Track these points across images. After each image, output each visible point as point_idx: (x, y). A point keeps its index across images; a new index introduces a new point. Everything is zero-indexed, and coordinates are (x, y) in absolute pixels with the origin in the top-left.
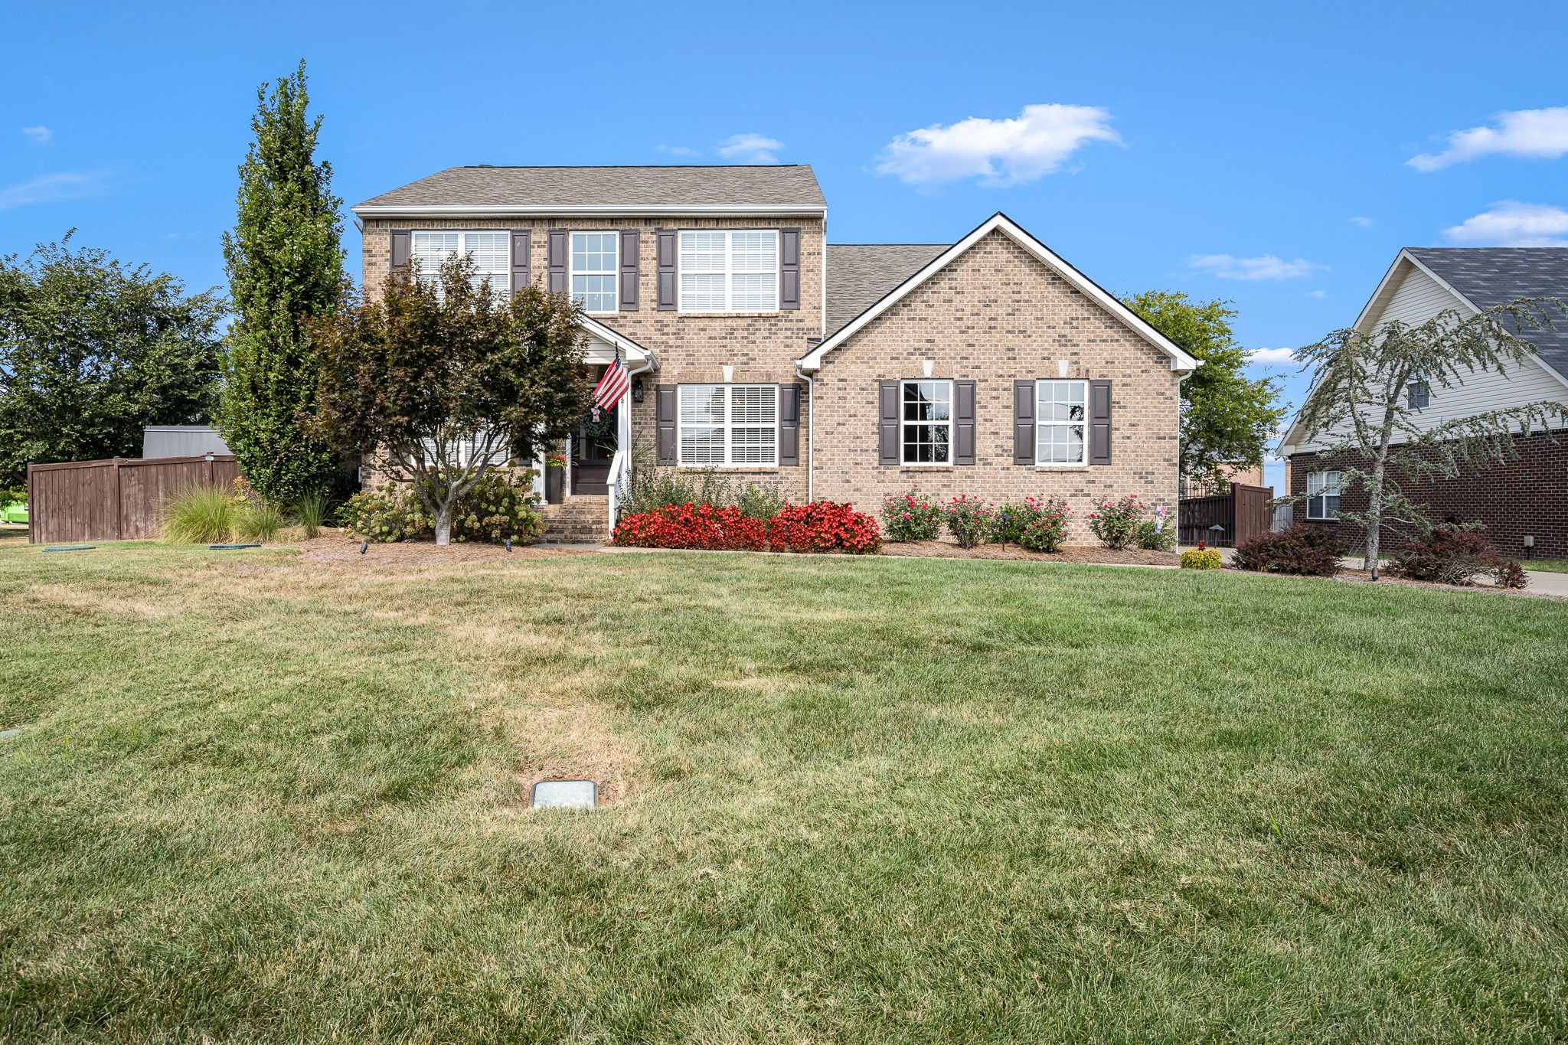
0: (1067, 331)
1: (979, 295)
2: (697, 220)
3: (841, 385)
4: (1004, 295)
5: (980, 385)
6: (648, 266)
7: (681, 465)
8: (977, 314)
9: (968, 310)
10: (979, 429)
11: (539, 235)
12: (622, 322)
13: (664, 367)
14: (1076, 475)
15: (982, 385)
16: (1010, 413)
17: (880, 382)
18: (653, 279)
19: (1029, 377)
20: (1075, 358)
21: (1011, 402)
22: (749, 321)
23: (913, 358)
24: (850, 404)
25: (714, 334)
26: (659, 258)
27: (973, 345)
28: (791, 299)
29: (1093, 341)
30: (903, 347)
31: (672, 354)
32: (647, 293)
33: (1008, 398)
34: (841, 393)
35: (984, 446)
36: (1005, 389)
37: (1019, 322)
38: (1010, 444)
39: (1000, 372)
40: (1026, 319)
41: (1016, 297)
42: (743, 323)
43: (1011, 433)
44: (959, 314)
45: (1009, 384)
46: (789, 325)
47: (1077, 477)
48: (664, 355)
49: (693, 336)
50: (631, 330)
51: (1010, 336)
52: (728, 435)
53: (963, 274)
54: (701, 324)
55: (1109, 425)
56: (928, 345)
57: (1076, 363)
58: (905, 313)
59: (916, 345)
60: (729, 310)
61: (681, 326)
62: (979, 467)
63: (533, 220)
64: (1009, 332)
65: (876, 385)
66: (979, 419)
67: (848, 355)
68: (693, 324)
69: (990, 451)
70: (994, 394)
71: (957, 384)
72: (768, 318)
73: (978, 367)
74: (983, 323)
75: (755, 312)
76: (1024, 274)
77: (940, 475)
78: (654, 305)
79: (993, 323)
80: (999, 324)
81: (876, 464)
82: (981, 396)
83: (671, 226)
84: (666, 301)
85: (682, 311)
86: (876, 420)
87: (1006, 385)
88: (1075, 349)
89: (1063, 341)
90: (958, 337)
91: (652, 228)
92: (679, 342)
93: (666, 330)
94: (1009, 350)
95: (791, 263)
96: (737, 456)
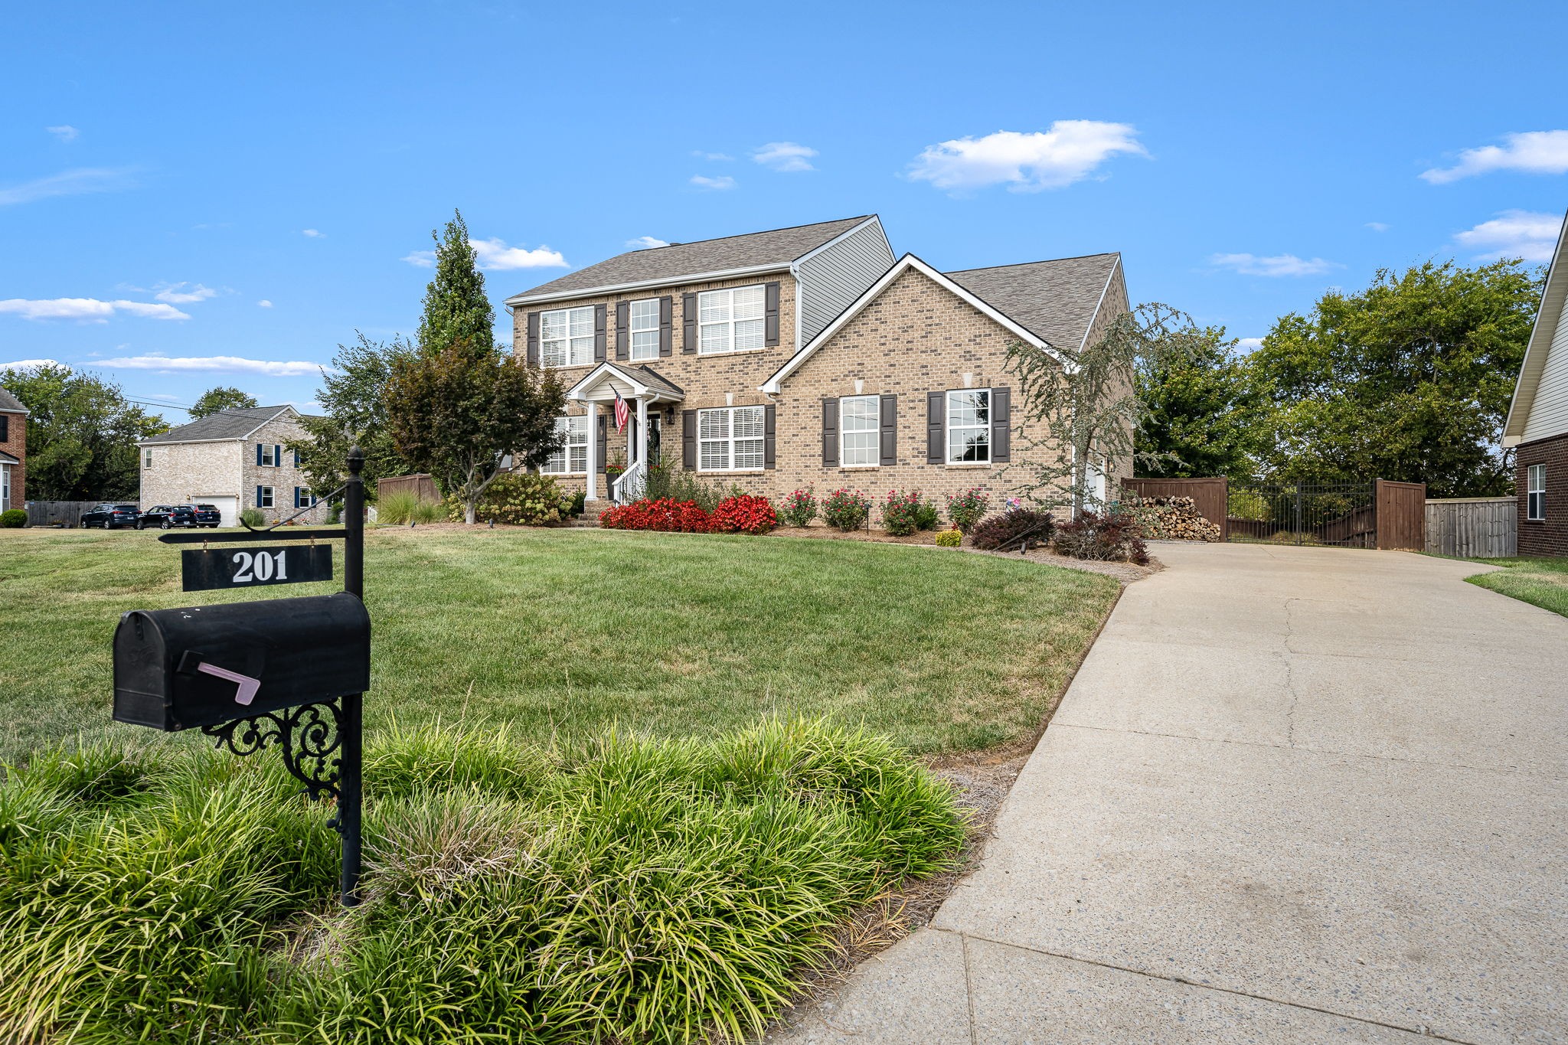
0: (972, 347)
1: (899, 322)
2: (709, 283)
3: (795, 404)
4: (919, 321)
5: (900, 398)
6: (678, 322)
7: (700, 470)
8: (898, 339)
9: (890, 336)
10: (900, 435)
11: (611, 305)
12: (661, 365)
13: (688, 397)
14: (980, 472)
15: (902, 398)
16: (924, 420)
17: (823, 400)
18: (681, 331)
19: (940, 389)
20: (978, 370)
21: (925, 411)
22: (744, 357)
23: (848, 379)
24: (802, 419)
25: (720, 369)
26: (684, 316)
27: (894, 365)
28: (772, 339)
29: (994, 354)
30: (840, 370)
31: (693, 386)
32: (677, 342)
33: (923, 408)
34: (795, 411)
35: (904, 449)
36: (920, 401)
37: (930, 343)
38: (924, 447)
39: (916, 386)
40: (937, 340)
41: (929, 321)
42: (740, 360)
43: (925, 437)
44: (883, 340)
45: (924, 396)
46: (771, 358)
47: (981, 474)
48: (688, 388)
49: (708, 374)
50: (667, 371)
51: (924, 355)
52: (731, 447)
53: (887, 308)
54: (712, 362)
55: (1008, 427)
56: (860, 368)
57: (980, 374)
58: (841, 343)
59: (851, 368)
60: (732, 350)
61: (699, 365)
62: (899, 467)
63: (608, 296)
64: (922, 352)
65: (820, 402)
66: (900, 427)
67: (800, 379)
68: (706, 363)
69: (908, 453)
70: (911, 405)
71: (882, 398)
72: (756, 354)
73: (898, 383)
74: (902, 346)
75: (747, 350)
76: (934, 302)
77: (869, 474)
78: (681, 351)
79: (910, 346)
80: (914, 346)
81: (820, 467)
82: (901, 407)
83: (693, 290)
84: (689, 348)
85: (700, 354)
86: (821, 431)
87: (921, 397)
88: (979, 363)
89: (968, 356)
90: (883, 359)
91: (680, 293)
92: (698, 377)
93: (689, 369)
94: (923, 367)
95: (772, 311)
96: (738, 463)
